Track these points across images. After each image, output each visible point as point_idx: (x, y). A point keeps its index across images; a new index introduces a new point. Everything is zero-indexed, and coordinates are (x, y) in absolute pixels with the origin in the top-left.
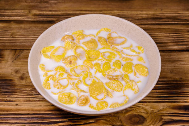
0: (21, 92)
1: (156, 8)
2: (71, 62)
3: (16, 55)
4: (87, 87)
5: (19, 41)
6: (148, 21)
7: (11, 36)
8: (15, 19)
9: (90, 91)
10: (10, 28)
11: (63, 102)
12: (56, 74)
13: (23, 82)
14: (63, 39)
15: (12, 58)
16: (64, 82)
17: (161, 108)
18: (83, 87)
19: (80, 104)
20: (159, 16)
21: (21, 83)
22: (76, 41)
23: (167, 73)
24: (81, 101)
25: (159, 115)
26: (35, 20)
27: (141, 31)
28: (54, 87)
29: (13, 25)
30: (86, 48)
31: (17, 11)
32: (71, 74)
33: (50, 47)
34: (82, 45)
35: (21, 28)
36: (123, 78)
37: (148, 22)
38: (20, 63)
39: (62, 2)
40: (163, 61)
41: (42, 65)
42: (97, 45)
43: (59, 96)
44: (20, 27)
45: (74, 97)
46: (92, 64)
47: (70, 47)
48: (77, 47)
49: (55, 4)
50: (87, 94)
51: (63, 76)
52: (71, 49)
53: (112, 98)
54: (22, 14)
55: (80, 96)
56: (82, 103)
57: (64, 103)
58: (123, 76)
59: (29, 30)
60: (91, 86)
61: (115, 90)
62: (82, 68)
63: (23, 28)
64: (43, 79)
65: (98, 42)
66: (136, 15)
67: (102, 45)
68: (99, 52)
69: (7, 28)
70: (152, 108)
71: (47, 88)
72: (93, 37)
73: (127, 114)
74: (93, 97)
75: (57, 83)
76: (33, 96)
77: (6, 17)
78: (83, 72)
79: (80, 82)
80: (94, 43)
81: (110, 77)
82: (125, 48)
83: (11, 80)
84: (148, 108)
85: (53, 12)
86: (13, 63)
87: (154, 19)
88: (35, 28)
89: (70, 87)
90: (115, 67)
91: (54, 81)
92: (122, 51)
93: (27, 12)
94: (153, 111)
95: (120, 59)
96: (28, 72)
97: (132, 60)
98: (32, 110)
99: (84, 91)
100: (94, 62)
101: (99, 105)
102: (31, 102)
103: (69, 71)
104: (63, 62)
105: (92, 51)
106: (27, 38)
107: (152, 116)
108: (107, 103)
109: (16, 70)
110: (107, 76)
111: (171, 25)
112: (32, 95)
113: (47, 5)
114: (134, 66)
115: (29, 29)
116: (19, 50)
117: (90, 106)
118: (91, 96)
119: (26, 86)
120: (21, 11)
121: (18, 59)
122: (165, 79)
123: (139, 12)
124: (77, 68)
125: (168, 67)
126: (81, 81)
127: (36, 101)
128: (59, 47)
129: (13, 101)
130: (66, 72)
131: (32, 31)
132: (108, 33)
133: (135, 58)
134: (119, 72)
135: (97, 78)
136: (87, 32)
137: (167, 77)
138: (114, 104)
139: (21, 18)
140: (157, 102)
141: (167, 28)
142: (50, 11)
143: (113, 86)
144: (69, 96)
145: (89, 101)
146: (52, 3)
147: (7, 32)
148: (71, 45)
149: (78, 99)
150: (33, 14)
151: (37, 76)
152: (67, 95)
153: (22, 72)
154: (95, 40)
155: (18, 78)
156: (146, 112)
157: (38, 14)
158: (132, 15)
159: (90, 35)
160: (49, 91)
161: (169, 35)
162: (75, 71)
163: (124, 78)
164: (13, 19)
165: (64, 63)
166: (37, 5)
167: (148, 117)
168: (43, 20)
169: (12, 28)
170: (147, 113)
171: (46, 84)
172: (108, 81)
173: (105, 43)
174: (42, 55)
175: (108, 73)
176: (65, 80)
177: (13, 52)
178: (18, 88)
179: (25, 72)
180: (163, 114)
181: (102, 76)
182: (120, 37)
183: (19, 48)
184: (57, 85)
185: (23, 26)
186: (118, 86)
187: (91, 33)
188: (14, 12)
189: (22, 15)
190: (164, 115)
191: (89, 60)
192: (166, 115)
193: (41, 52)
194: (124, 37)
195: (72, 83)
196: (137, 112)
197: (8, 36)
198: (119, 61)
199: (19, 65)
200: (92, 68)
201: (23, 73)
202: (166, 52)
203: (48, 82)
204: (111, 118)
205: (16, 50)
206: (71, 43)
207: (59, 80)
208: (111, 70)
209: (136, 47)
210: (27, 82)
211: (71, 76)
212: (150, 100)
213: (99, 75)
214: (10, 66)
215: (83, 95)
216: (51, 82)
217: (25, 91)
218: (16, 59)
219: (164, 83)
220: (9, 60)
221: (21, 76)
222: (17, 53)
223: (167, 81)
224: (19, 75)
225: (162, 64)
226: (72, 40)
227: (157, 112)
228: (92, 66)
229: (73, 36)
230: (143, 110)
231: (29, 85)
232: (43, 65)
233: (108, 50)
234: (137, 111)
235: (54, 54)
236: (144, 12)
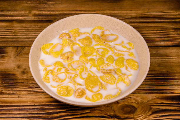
0: (23, 85)
1: (144, 8)
2: (68, 57)
3: (18, 52)
4: (83, 81)
5: (20, 39)
6: (137, 20)
7: (14, 35)
8: (17, 19)
9: (86, 84)
10: (13, 27)
11: (61, 94)
12: (54, 69)
13: (25, 76)
14: (61, 37)
15: (14, 55)
16: (62, 76)
17: (150, 98)
18: (80, 80)
19: (77, 96)
20: (147, 15)
21: (23, 77)
22: (72, 38)
23: (155, 66)
24: (78, 93)
25: (148, 105)
26: (35, 19)
27: (131, 29)
28: (53, 80)
29: (15, 24)
30: (82, 45)
31: (18, 12)
32: (69, 69)
33: (50, 44)
34: (78, 42)
35: (22, 27)
36: (115, 72)
37: (136, 21)
38: (21, 59)
39: (60, 3)
40: (151, 56)
41: (41, 61)
42: (91, 42)
43: (58, 89)
44: (21, 26)
45: (71, 90)
46: (87, 60)
47: (67, 44)
48: (74, 44)
49: (53, 5)
50: (83, 87)
51: (61, 71)
52: (68, 46)
53: (106, 90)
54: (23, 14)
55: (77, 88)
56: (79, 95)
57: (62, 95)
58: (116, 70)
59: (29, 29)
60: (86, 79)
61: (109, 83)
62: (78, 63)
63: (24, 27)
64: (43, 73)
65: (92, 39)
66: (125, 14)
67: (96, 42)
68: (94, 48)
69: (10, 27)
70: (141, 99)
71: (47, 82)
72: (88, 35)
73: (119, 105)
74: (89, 90)
75: (55, 77)
76: (34, 89)
77: (9, 17)
78: (79, 66)
79: (76, 76)
80: (89, 40)
81: (104, 71)
82: (117, 44)
83: (14, 75)
84: (138, 99)
85: (51, 12)
86: (15, 59)
87: (142, 18)
88: (34, 27)
89: (67, 80)
90: (109, 62)
91: (53, 75)
92: (114, 47)
93: (27, 13)
94: (143, 101)
95: (113, 55)
96: (29, 67)
97: (124, 55)
98: (33, 102)
99: (80, 85)
100: (89, 58)
101: (94, 97)
102: (32, 94)
103: (67, 66)
104: (61, 57)
105: (87, 47)
106: (28, 36)
107: (142, 106)
108: (101, 95)
109: (18, 66)
110: (101, 70)
111: (157, 23)
112: (33, 88)
113: (46, 6)
114: (125, 60)
115: (30, 27)
116: (20, 47)
117: (86, 98)
118: (87, 89)
119: (27, 80)
120: (22, 11)
121: (20, 55)
122: (153, 72)
123: (128, 12)
124: (73, 63)
125: (156, 61)
126: (77, 75)
127: (37, 93)
128: (57, 44)
129: (16, 94)
130: (64, 67)
131: (32, 29)
132: (101, 31)
133: (126, 54)
134: (112, 66)
135: (91, 72)
136: (82, 30)
137: (155, 71)
138: (108, 96)
139: (22, 17)
140: (147, 94)
141: (154, 26)
142: (49, 11)
143: (106, 79)
144: (67, 89)
145: (86, 94)
146: (50, 4)
147: (9, 31)
148: (68, 42)
149: (75, 92)
150: (34, 14)
151: (38, 71)
152: (65, 88)
153: (24, 67)
154: (89, 37)
155: (20, 72)
156: (136, 103)
157: (38, 14)
158: (122, 14)
159: (86, 32)
160: (48, 85)
161: (156, 32)
162: (72, 66)
163: (117, 72)
164: (15, 19)
165: (62, 59)
166: (36, 6)
167: (139, 107)
168: (42, 19)
169: (14, 27)
170: (138, 103)
171: (46, 78)
172: (102, 74)
173: (99, 40)
174: (42, 51)
175: (102, 67)
176: (63, 74)
177: (15, 49)
178: (20, 81)
179: (26, 67)
180: (152, 104)
181: (97, 70)
182: (112, 35)
183: (21, 46)
184: (56, 79)
185: (24, 25)
186: (111, 80)
187: (86, 30)
188: (16, 12)
189: (23, 15)
190: (153, 105)
191: (84, 56)
192: (155, 105)
193: (40, 49)
194: (116, 34)
195: (69, 77)
196: (129, 103)
197: (11, 34)
198: (111, 56)
199: (20, 61)
200: (87, 64)
201: (25, 68)
202: (153, 47)
203: (48, 76)
204: (105, 108)
205: (18, 47)
206: (68, 40)
207: (58, 74)
208: (105, 64)
209: (127, 43)
210: (28, 76)
211: (69, 70)
212: (140, 91)
213: (94, 69)
214: (13, 61)
215: (80, 88)
216: (50, 76)
217: (27, 84)
218: (18, 55)
219: (152, 76)
220: (12, 56)
221: (22, 70)
222: (19, 49)
223: (155, 74)
224: (21, 70)
225: (151, 58)
226: (69, 37)
227: (146, 102)
228: (87, 61)
229: (70, 33)
230: (134, 100)
231: (30, 79)
232: (43, 61)
233: (102, 47)
234: (128, 102)
235: (53, 50)
236: (133, 12)
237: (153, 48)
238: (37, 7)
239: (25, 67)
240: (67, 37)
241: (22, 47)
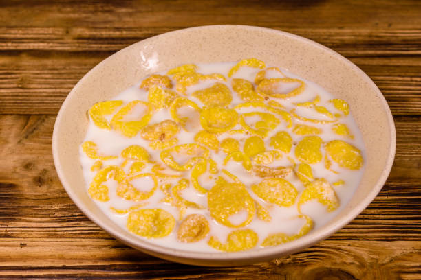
0: (35, 214)
1: (377, 21)
2: (163, 136)
3: (29, 128)
4: (203, 195)
5: (37, 96)
6: (358, 50)
7: (20, 86)
8: (32, 48)
9: (212, 205)
10: (18, 68)
11: (140, 231)
12: (123, 164)
13: (43, 190)
14: (145, 87)
15: (18, 135)
16: (144, 183)
17: (398, 253)
18: (192, 194)
19: (185, 236)
20: (384, 39)
21: (37, 193)
22: (178, 88)
23: (410, 168)
24: (187, 228)
25: (394, 270)
26: (80, 49)
28: (120, 195)
29: (26, 61)
30: (201, 105)
31: (36, 31)
32: (163, 165)
33: (114, 102)
34: (193, 98)
35: (45, 67)
36: (296, 174)
37: (356, 52)
38: (37, 145)
39: (148, 12)
40: (400, 140)
41: (88, 145)
42: (229, 99)
43: (130, 217)
44: (42, 65)
45: (168, 218)
46: (216, 142)
47: (162, 102)
48: (182, 102)
49: (130, 14)
50: (201, 212)
51: (141, 170)
52: (164, 107)
53: (268, 221)
54: (48, 36)
55: (184, 216)
56: (189, 235)
57: (142, 234)
58: (297, 170)
59: (63, 72)
60: (213, 193)
61: (277, 204)
62: (191, 150)
63: (50, 67)
64: (90, 176)
65: (232, 91)
66: (326, 37)
67: (242, 98)
68: (237, 114)
69: (11, 67)
70: (373, 253)
71: (100, 198)
72: (221, 79)
73: (308, 269)
74: (219, 220)
75: (125, 186)
76: (65, 224)
77: (9, 44)
78: (193, 159)
79: (184, 183)
80: (222, 92)
81: (262, 170)
82: (301, 104)
83: (12, 186)
84: (363, 252)
85: (124, 33)
86: (19, 146)
87: (371, 45)
88: (77, 67)
89: (158, 194)
90: (277, 148)
91: (119, 182)
92: (293, 111)
93: (60, 33)
94: (377, 260)
95: (290, 130)
96: (54, 167)
97: (320, 131)
98: (62, 258)
99: (194, 205)
100: (222, 137)
101: (235, 239)
102: (61, 238)
103: (158, 159)
104: (144, 135)
105: (218, 110)
106: (58, 90)
107: (374, 274)
108: (255, 234)
109: (27, 162)
110: (255, 168)
111: (414, 59)
112: (63, 221)
113: (110, 17)
114: (325, 144)
115: (64, 69)
116: (36, 117)
117: (210, 243)
118: (214, 217)
119: (48, 200)
120: (46, 29)
121: (33, 137)
122: (405, 183)
123: (333, 31)
124: (178, 152)
125: (412, 154)
126: (188, 182)
127: (73, 235)
128: (135, 102)
129: (15, 235)
130: (150, 159)
131: (72, 73)
132: (257, 70)
133: (326, 127)
134: (286, 158)
135: (226, 173)
136: (205, 69)
137: (409, 178)
138: (273, 237)
139: (45, 44)
140: (387, 239)
141: (404, 64)
142: (118, 29)
143: (270, 191)
144: (156, 217)
145: (209, 230)
146: (122, 13)
147: (9, 76)
148: (163, 97)
149: (180, 225)
150: (76, 36)
152: (150, 215)
153: (41, 167)
154: (224, 85)
155: (30, 180)
156: (358, 263)
157: (87, 36)
158: (317, 37)
159: (214, 74)
160: (103, 206)
161: (412, 81)
162: (172, 158)
163: (301, 174)
164: (27, 48)
165: (146, 139)
166: (86, 18)
167: (365, 274)
168: (99, 49)
169: (23, 68)
170: (362, 265)
171: (98, 189)
172: (258, 180)
173: (251, 92)
174: (91, 119)
175: (259, 162)
176: (147, 177)
177: (21, 122)
178: (30, 203)
179: (48, 167)
180: (404, 267)
181: (245, 170)
182: (288, 79)
183: (38, 113)
184: (126, 191)
185: (49, 62)
186: (284, 194)
187: (215, 69)
188: (30, 32)
189: (49, 39)
190: (407, 270)
191: (208, 132)
192: (411, 270)
193: (87, 114)
194: (299, 79)
195: (164, 187)
196: (335, 263)
197: (12, 86)
198: (285, 133)
199: (34, 151)
200: (217, 152)
201: (44, 170)
202: (406, 119)
203: (104, 183)
204: (266, 277)
205: (28, 116)
206: (166, 91)
207: (132, 179)
208: (265, 153)
209: (330, 101)
210: (51, 190)
211: (163, 169)
212: (369, 233)
213: (234, 166)
214: (13, 152)
215: (194, 215)
216: (110, 183)
217: (46, 210)
218: (27, 137)
219: (402, 192)
220: (10, 140)
221: (36, 175)
222: (31, 122)
223: (411, 187)
224: (34, 173)
225: (397, 147)
226: (167, 87)
227: (388, 263)
228: (218, 146)
229: (171, 77)
230: (350, 257)
231: (57, 198)
232: (92, 144)
233: (259, 109)
234: (333, 261)
235: (122, 118)
236: (347, 31)
237: (405, 121)
238: (88, 20)
239: (45, 167)
240: (164, 85)
241: (39, 116)
